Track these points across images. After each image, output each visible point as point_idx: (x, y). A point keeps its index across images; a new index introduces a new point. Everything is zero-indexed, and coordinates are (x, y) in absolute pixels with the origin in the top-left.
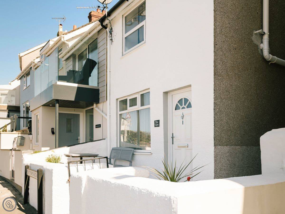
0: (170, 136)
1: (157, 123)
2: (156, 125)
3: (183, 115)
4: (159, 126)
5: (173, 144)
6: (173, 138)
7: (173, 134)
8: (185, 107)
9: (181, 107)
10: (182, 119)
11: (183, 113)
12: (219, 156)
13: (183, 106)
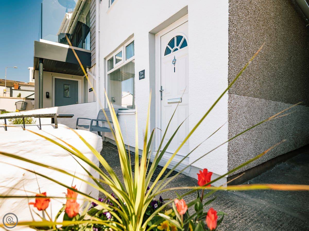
0: (158, 89)
1: (142, 75)
2: (141, 77)
3: (175, 59)
4: (144, 78)
5: (161, 99)
6: (161, 92)
7: (161, 87)
8: (178, 48)
9: (172, 50)
10: (174, 65)
11: (175, 57)
12: (235, 111)
13: (176, 47)
